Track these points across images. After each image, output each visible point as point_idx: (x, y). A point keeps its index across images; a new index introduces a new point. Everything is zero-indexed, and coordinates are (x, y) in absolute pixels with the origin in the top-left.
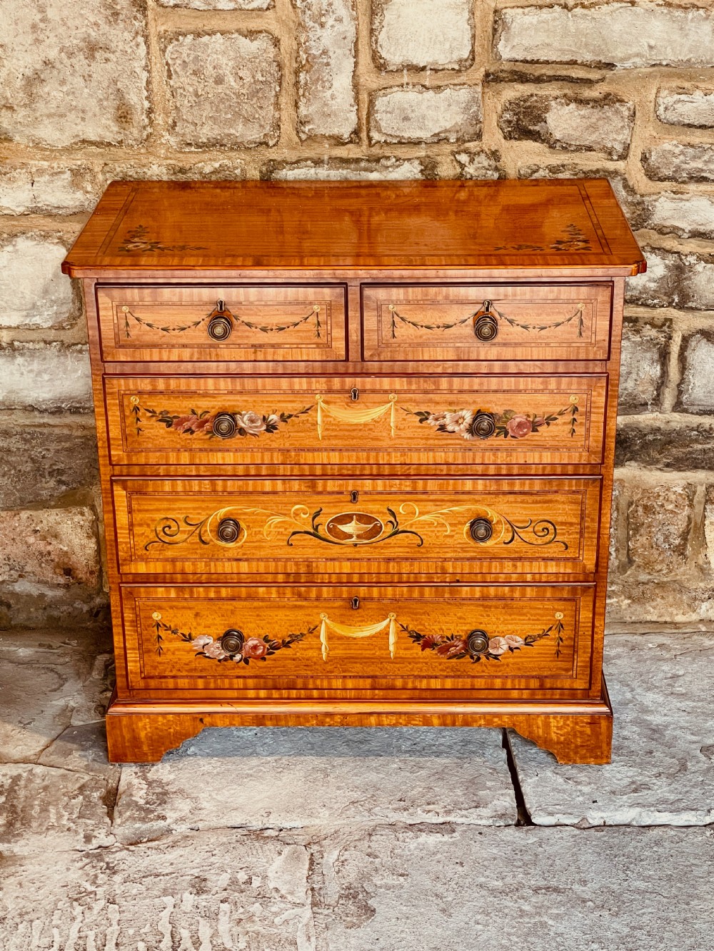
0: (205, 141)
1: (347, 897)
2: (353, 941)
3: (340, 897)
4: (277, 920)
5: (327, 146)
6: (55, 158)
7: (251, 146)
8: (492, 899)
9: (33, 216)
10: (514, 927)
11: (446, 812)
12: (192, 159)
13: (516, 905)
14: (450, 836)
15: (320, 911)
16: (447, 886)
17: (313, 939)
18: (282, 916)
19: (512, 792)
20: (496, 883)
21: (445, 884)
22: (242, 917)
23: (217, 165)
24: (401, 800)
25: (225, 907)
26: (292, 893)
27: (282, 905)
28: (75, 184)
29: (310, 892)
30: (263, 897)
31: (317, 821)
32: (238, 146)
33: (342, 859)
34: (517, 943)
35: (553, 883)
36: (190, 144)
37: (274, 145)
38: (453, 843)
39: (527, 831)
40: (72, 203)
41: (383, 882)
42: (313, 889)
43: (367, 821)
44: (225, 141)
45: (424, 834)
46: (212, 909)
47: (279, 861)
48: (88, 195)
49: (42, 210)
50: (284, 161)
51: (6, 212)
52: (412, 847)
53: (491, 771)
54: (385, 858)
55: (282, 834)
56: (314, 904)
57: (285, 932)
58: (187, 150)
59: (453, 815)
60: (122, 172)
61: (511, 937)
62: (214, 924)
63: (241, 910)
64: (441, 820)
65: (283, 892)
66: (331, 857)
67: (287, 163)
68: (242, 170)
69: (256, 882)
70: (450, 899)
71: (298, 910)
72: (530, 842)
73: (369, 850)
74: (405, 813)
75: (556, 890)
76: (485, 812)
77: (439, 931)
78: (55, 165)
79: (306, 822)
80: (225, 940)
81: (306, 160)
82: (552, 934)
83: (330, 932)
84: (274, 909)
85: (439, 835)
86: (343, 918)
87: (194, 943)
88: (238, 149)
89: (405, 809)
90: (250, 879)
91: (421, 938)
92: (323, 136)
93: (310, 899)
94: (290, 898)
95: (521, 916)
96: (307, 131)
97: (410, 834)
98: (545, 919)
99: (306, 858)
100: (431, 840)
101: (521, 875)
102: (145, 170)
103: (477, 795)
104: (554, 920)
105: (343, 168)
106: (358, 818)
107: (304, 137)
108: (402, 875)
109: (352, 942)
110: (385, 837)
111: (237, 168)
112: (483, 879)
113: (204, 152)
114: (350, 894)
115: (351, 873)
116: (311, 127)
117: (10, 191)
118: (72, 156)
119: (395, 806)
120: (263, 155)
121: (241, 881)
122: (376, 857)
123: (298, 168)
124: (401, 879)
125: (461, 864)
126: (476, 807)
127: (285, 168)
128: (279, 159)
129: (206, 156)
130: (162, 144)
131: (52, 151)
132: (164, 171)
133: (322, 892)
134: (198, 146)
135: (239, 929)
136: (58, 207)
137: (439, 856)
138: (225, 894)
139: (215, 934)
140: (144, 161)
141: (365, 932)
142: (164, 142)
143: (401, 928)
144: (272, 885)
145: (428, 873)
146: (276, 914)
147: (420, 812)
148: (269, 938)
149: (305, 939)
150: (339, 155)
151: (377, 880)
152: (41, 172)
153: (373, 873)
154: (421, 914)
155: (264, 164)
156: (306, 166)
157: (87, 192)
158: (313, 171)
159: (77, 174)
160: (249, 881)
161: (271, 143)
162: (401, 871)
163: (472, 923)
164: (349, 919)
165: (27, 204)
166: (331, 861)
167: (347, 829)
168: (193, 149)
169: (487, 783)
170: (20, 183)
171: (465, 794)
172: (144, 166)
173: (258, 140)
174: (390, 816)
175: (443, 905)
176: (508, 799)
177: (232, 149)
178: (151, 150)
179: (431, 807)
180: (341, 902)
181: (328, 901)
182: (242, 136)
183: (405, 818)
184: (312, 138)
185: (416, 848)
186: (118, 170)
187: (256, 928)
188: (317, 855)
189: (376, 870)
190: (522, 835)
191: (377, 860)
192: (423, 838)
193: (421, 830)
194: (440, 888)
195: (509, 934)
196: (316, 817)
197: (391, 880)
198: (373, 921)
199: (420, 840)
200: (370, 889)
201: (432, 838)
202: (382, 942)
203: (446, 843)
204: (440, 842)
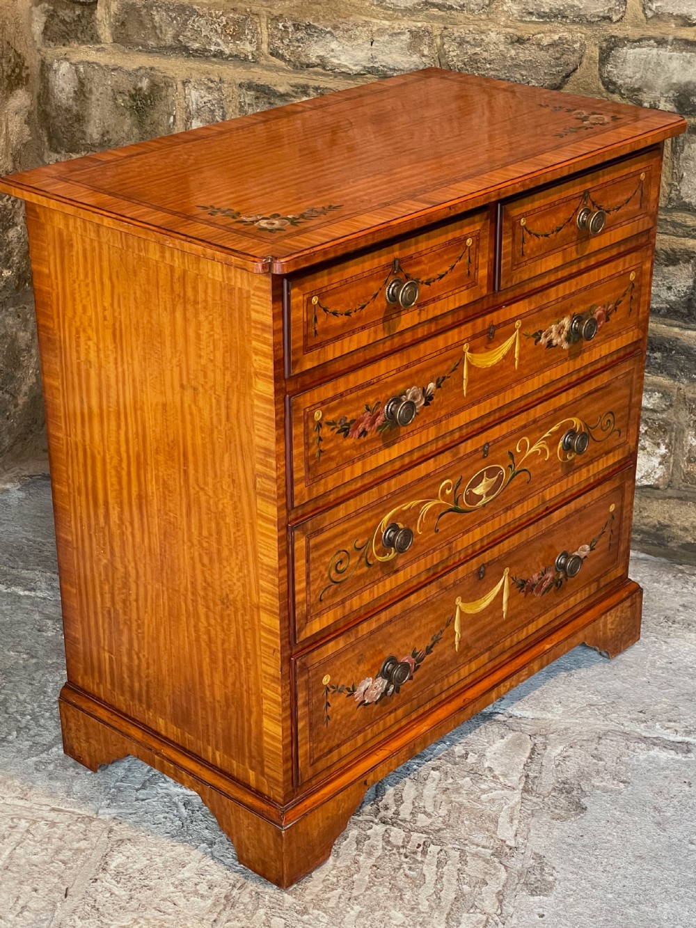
0: (547, 11)
1: (561, 790)
2: (556, 833)
3: (554, 789)
4: (484, 797)
5: (673, 26)
6: (397, 18)
7: (593, 20)
9: (369, 76)
11: (685, 731)
12: (532, 29)
14: (684, 755)
15: (529, 798)
16: (668, 802)
17: (516, 822)
18: (490, 794)
21: (667, 799)
22: (450, 786)
23: (556, 37)
24: (641, 712)
25: (435, 774)
26: (505, 775)
27: (493, 785)
28: (413, 47)
29: (524, 778)
30: (475, 774)
31: (549, 716)
32: (581, 19)
33: (565, 754)
36: (531, 13)
37: (618, 21)
38: (686, 763)
40: (407, 66)
41: (601, 784)
42: (527, 776)
43: (600, 725)
44: (567, 13)
45: (657, 748)
46: (422, 774)
47: (499, 744)
48: (424, 59)
49: (378, 71)
50: (625, 38)
51: (343, 70)
52: (641, 758)
54: (609, 762)
55: (511, 720)
56: (525, 790)
57: (490, 810)
58: (528, 19)
60: (459, 37)
62: (420, 787)
63: (450, 781)
64: (679, 739)
65: (497, 773)
66: (555, 751)
67: (629, 41)
68: (581, 45)
69: (472, 759)
70: (668, 814)
71: (507, 792)
73: (595, 752)
74: (642, 725)
77: (648, 842)
78: (397, 26)
79: (538, 715)
80: (427, 805)
81: (649, 38)
83: (535, 819)
84: (483, 786)
85: (673, 752)
86: (552, 809)
87: (396, 801)
88: (581, 23)
89: (643, 722)
90: (467, 754)
91: (628, 844)
92: (671, 15)
93: (522, 785)
94: (502, 779)
96: (654, 8)
97: (643, 746)
99: (530, 747)
100: (664, 755)
102: (483, 37)
105: (688, 51)
106: (592, 720)
107: (650, 14)
108: (623, 782)
110: (615, 743)
111: (575, 42)
113: (545, 23)
114: (565, 788)
115: (571, 770)
116: (659, 4)
117: (350, 49)
118: (413, 18)
119: (634, 716)
120: (605, 30)
121: (457, 754)
122: (601, 759)
123: (640, 47)
124: (622, 785)
125: (690, 784)
127: (625, 45)
128: (622, 36)
129: (547, 27)
130: (503, 11)
131: (395, 10)
132: (502, 39)
133: (536, 781)
134: (540, 15)
135: (444, 797)
136: (394, 70)
137: (667, 772)
138: (438, 763)
139: (420, 796)
140: (484, 28)
141: (571, 826)
142: (506, 9)
143: (609, 831)
144: (486, 765)
145: (651, 785)
146: (484, 792)
147: (658, 726)
148: (471, 811)
149: (508, 820)
150: (684, 37)
151: (596, 782)
152: (381, 31)
153: (594, 774)
154: (635, 822)
155: (605, 40)
156: (648, 46)
157: (424, 56)
158: (655, 51)
159: (416, 36)
160: (466, 756)
161: (615, 18)
162: (623, 778)
164: (557, 811)
165: (365, 64)
166: (554, 754)
167: (578, 728)
168: (534, 18)
170: (360, 41)
172: (482, 33)
173: (601, 14)
174: (626, 724)
175: (659, 819)
177: (574, 22)
178: (492, 16)
179: (672, 724)
180: (553, 794)
181: (540, 790)
182: (586, 8)
183: (640, 729)
184: (659, 16)
185: (645, 760)
186: (456, 34)
187: (461, 799)
188: (540, 746)
189: (598, 772)
191: (601, 763)
192: (655, 752)
193: (655, 744)
194: (661, 802)
196: (549, 712)
197: (611, 785)
198: (582, 818)
199: (652, 753)
200: (586, 788)
201: (665, 754)
202: (586, 840)
203: (678, 761)
204: (673, 759)
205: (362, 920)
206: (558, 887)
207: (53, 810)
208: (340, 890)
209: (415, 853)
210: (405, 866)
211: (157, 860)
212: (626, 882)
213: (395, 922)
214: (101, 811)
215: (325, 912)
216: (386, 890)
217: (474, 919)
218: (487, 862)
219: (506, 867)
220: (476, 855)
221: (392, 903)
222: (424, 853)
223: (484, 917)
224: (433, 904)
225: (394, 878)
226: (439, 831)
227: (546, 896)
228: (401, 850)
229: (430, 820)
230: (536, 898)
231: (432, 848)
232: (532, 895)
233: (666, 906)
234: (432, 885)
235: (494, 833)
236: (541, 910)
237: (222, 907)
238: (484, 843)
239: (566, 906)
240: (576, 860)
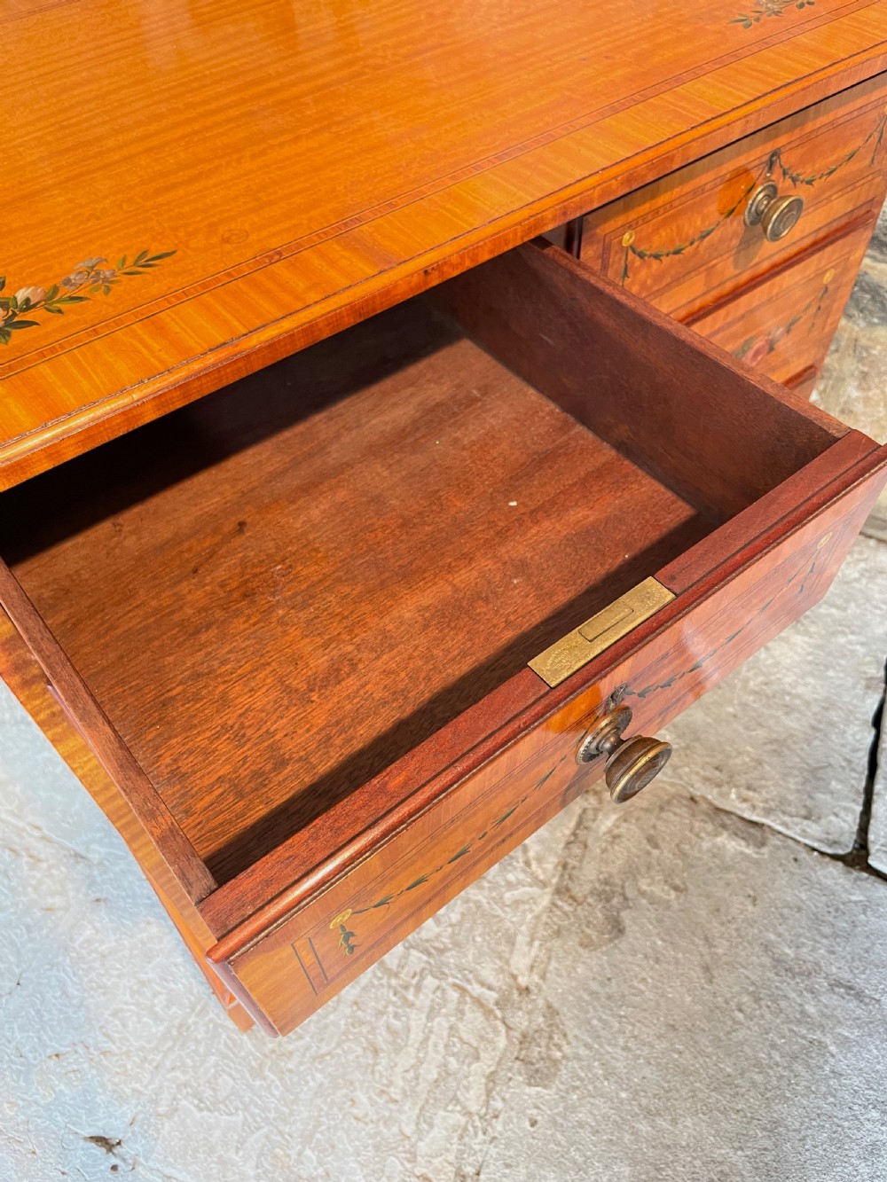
1: (599, 895)
3: (592, 893)
4: (508, 896)
8: (771, 975)
10: (784, 1037)
11: (764, 809)
13: (799, 1000)
14: (756, 850)
15: (559, 903)
16: (723, 929)
17: (537, 943)
18: (515, 892)
19: (859, 809)
20: (787, 951)
21: (723, 924)
24: (717, 768)
26: (539, 860)
27: (522, 876)
29: (560, 868)
33: (617, 831)
34: (777, 1064)
35: (859, 982)
38: (757, 862)
39: (856, 880)
41: (649, 889)
45: (725, 834)
52: (706, 845)
53: (844, 764)
54: (666, 852)
56: (558, 890)
57: (510, 920)
59: (773, 818)
61: (773, 1052)
64: (755, 818)
66: (606, 822)
70: (720, 951)
71: (535, 890)
72: (854, 898)
73: (652, 832)
74: (715, 791)
75: (859, 996)
76: (814, 829)
77: (688, 1000)
82: (827, 1068)
83: (559, 942)
84: (511, 877)
85: (743, 843)
86: (583, 927)
89: (719, 785)
91: (662, 1001)
93: (556, 879)
94: (534, 866)
95: (799, 1022)
97: (710, 827)
98: (828, 1040)
99: (578, 812)
100: (732, 845)
101: (822, 951)
103: (811, 798)
104: (838, 1047)
108: (676, 888)
109: (579, 970)
110: (678, 819)
112: (772, 937)
114: (606, 892)
115: (618, 859)
119: (707, 774)
122: (656, 846)
124: (673, 894)
125: (755, 900)
126: (806, 818)
133: (574, 875)
137: (731, 876)
141: (599, 960)
143: (644, 974)
145: (708, 897)
146: (510, 886)
147: (733, 796)
148: (487, 921)
149: (528, 939)
151: (644, 884)
153: (643, 870)
154: (677, 962)
162: (678, 882)
163: (733, 1005)
164: (588, 931)
166: (604, 828)
169: (834, 783)
171: (798, 791)
174: (696, 785)
175: (707, 958)
176: (850, 818)
179: (751, 794)
180: (590, 900)
181: (576, 891)
183: (714, 796)
185: (709, 850)
187: (480, 897)
188: (590, 814)
189: (649, 867)
190: (848, 885)
191: (656, 852)
192: (723, 839)
193: (724, 826)
194: (715, 928)
195: (773, 1046)
197: (660, 891)
198: (616, 946)
199: (719, 840)
200: (630, 893)
201: (733, 843)
202: (613, 988)
203: (746, 857)
204: (742, 853)
205: (318, 1101)
206: (564, 1074)
207: (44, 838)
208: (308, 1039)
209: (406, 988)
210: (391, 1009)
211: (126, 942)
212: (647, 1072)
213: (355, 1111)
214: (93, 847)
215: (281, 1079)
216: (360, 1051)
217: (451, 1122)
218: (488, 1013)
219: (509, 1028)
220: (478, 1001)
221: (361, 1077)
222: (418, 988)
223: (463, 1120)
224: (407, 1088)
225: (373, 1030)
226: (442, 951)
227: (545, 1087)
228: (394, 982)
229: (437, 930)
230: (533, 1090)
231: (430, 982)
232: (530, 1085)
233: (689, 1122)
234: (412, 1050)
235: (507, 962)
236: (535, 1112)
237: (170, 1044)
238: (492, 980)
239: (566, 1108)
240: (595, 1022)
